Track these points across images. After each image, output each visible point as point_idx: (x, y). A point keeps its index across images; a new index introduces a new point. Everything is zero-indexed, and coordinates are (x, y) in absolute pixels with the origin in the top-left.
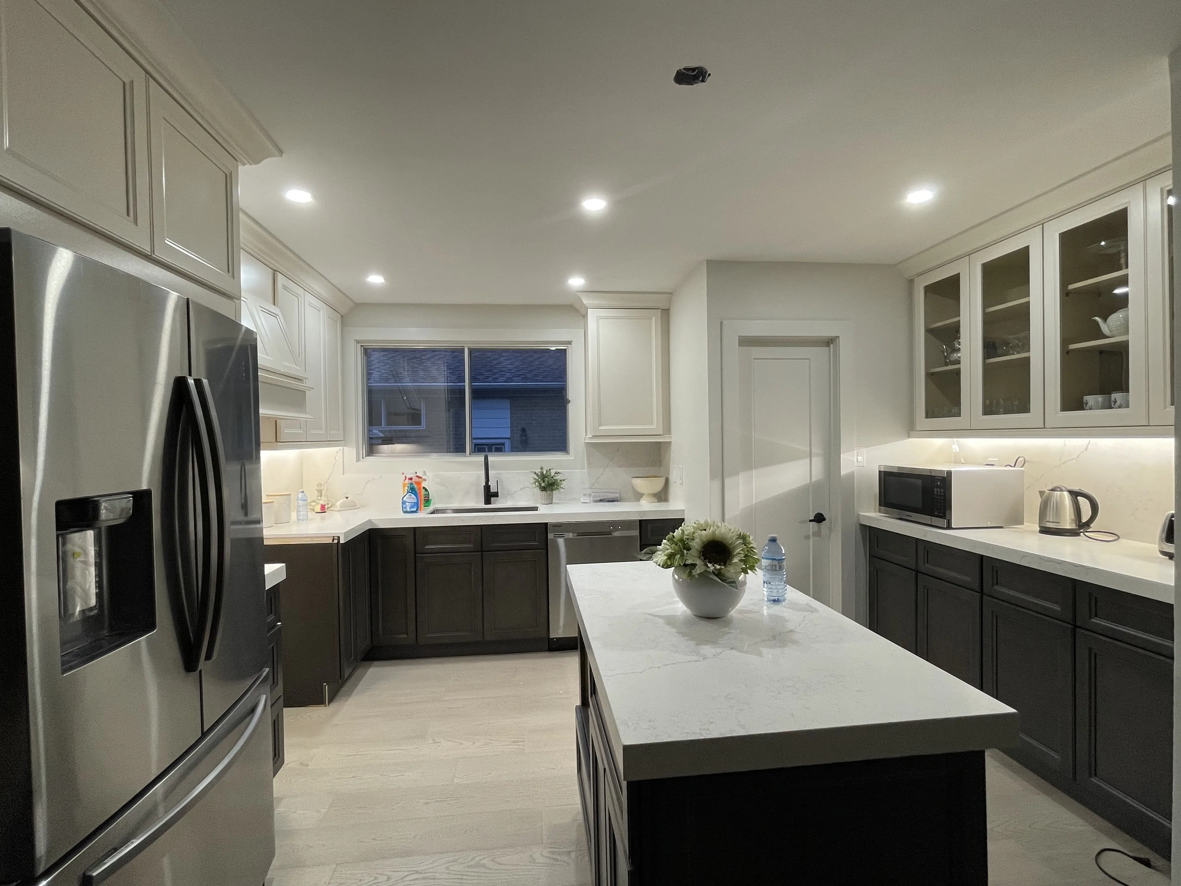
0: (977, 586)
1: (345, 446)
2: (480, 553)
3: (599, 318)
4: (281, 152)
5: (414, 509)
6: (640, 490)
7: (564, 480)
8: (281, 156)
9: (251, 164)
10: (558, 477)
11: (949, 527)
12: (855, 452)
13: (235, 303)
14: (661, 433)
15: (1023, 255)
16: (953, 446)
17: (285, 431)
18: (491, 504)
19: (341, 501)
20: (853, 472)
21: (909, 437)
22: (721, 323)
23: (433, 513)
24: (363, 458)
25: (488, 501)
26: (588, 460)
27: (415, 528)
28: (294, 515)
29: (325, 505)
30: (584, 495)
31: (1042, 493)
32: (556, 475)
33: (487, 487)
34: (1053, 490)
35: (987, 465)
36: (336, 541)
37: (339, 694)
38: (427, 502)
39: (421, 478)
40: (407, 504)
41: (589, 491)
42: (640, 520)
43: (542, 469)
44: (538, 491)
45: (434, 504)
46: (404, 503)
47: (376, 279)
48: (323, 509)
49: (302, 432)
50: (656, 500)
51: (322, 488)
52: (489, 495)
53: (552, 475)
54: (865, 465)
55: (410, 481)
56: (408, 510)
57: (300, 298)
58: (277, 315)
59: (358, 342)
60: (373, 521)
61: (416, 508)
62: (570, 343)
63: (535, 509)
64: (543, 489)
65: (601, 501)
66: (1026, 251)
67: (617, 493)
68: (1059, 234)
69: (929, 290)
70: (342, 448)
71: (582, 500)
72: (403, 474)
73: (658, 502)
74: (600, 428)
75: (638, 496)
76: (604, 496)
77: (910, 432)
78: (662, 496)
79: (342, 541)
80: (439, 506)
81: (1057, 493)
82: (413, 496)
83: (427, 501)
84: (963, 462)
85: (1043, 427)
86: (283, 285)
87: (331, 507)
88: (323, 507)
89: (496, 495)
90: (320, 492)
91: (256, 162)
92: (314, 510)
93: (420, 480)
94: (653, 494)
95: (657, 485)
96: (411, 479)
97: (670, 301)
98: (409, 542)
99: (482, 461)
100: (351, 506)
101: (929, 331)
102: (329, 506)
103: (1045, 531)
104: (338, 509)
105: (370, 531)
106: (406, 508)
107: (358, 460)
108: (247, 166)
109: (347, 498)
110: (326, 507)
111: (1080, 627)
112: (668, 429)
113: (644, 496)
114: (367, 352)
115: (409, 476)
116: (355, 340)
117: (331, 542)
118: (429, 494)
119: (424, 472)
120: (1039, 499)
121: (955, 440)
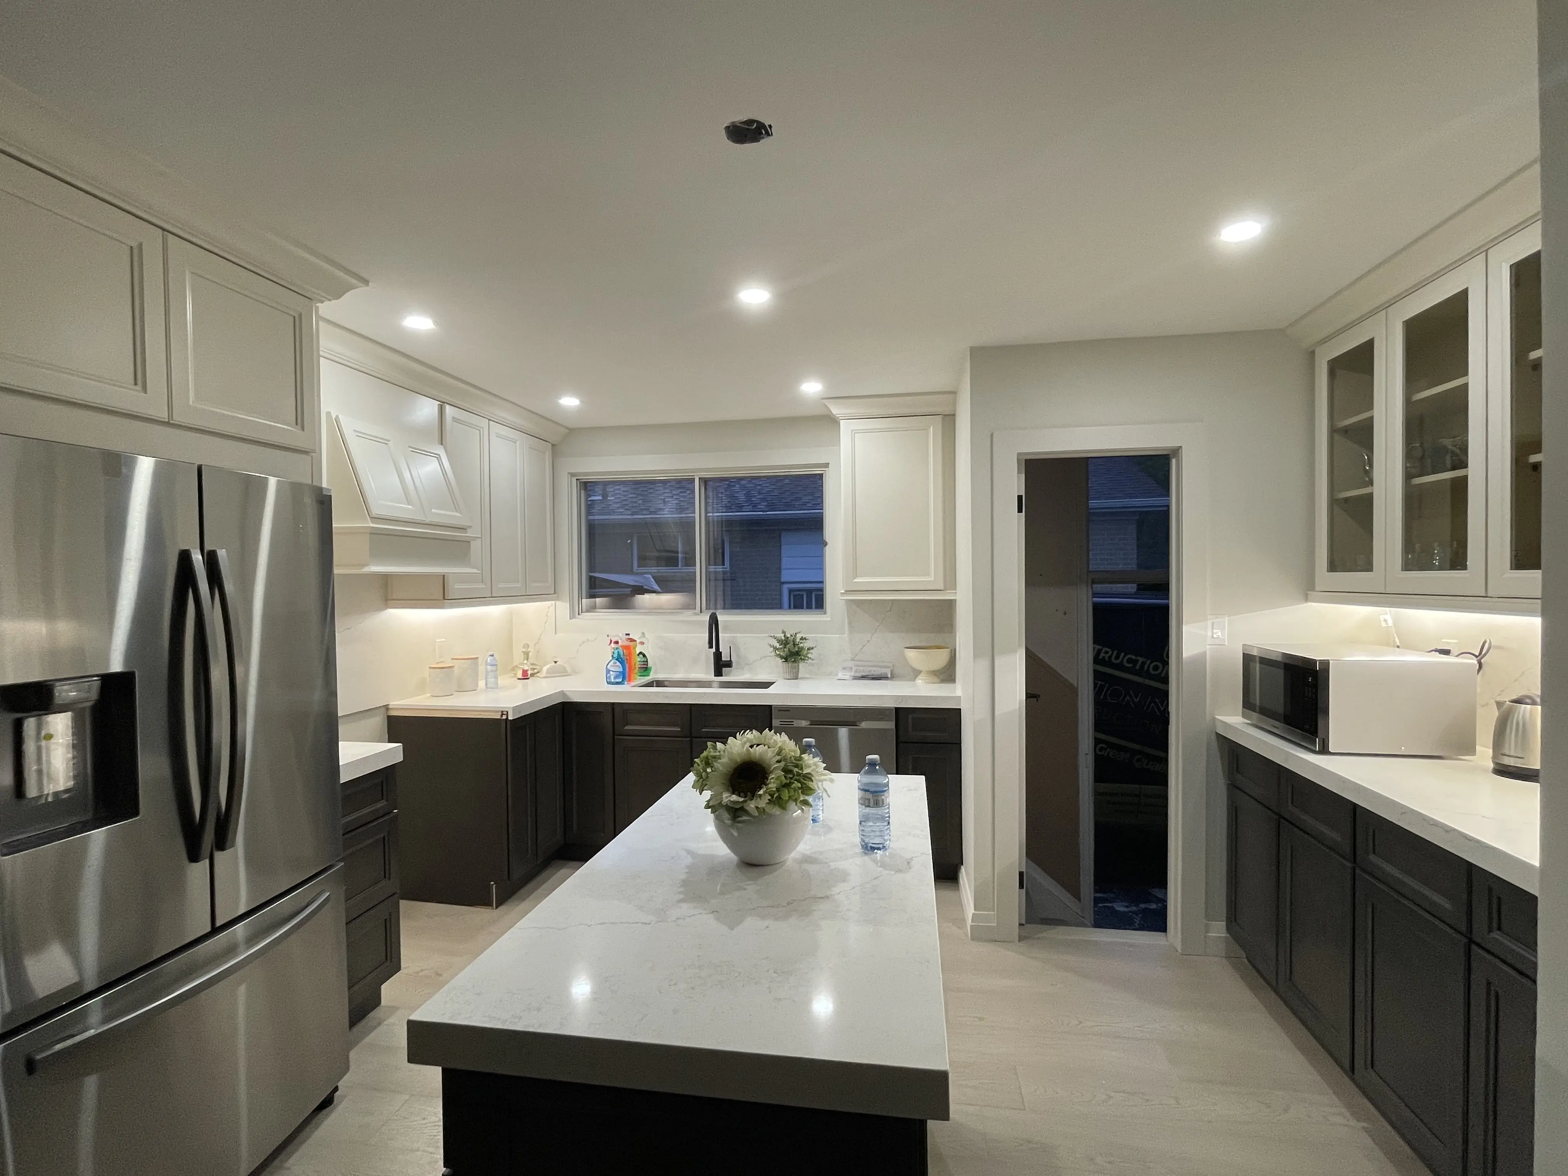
0: (1348, 849)
1: (557, 599)
3: (854, 432)
4: (366, 282)
5: (620, 680)
6: (918, 666)
7: (812, 648)
8: (368, 285)
9: (330, 300)
10: (806, 645)
11: (1324, 750)
12: (1209, 623)
13: (312, 457)
14: (943, 589)
15: (1460, 304)
16: (1382, 617)
17: (455, 588)
18: (722, 676)
19: (548, 666)
20: (1205, 653)
21: (1307, 599)
22: (992, 435)
23: (650, 685)
24: (579, 614)
25: (718, 673)
26: (850, 623)
27: (613, 704)
28: (482, 684)
29: (527, 670)
30: (844, 669)
31: (1499, 704)
32: (801, 641)
33: (718, 655)
34: (1518, 701)
35: (1436, 650)
36: (504, 717)
38: (645, 671)
39: (635, 641)
40: (611, 673)
41: (850, 664)
42: (896, 708)
43: (784, 632)
44: (780, 661)
45: (655, 673)
46: (608, 671)
47: (570, 402)
48: (525, 676)
49: (484, 586)
50: (938, 680)
51: (529, 650)
52: (721, 665)
53: (798, 640)
54: (1226, 644)
55: (616, 646)
56: (613, 681)
57: (481, 430)
58: (439, 455)
59: (572, 475)
60: (566, 692)
61: (624, 677)
62: (826, 465)
63: (766, 685)
64: (786, 659)
65: (863, 677)
66: (1462, 298)
67: (888, 667)
68: (1510, 266)
69: (1335, 366)
70: (553, 602)
71: (840, 676)
72: (608, 636)
73: (940, 683)
74: (855, 580)
75: (916, 673)
76: (870, 671)
77: (1308, 592)
78: (947, 674)
79: (510, 718)
80: (661, 676)
81: (1525, 708)
82: (618, 663)
83: (645, 669)
84: (1398, 644)
85: (1484, 595)
86: (453, 418)
87: (538, 672)
88: (525, 672)
89: (729, 664)
90: (527, 655)
91: (338, 296)
92: (516, 674)
93: (632, 644)
94: (933, 671)
95: (940, 658)
96: (617, 643)
97: (954, 403)
98: (607, 720)
99: (706, 621)
100: (560, 672)
101: (1333, 431)
102: (536, 671)
103: (1503, 771)
104: (544, 675)
105: (564, 704)
106: (610, 677)
107: (572, 616)
108: (327, 303)
109: (556, 662)
110: (529, 672)
111: (1479, 945)
112: (951, 581)
113: (922, 674)
114: (587, 486)
115: (614, 640)
116: (569, 473)
117: (499, 718)
118: (647, 662)
119: (643, 633)
120: (1496, 714)
121: (1387, 609)
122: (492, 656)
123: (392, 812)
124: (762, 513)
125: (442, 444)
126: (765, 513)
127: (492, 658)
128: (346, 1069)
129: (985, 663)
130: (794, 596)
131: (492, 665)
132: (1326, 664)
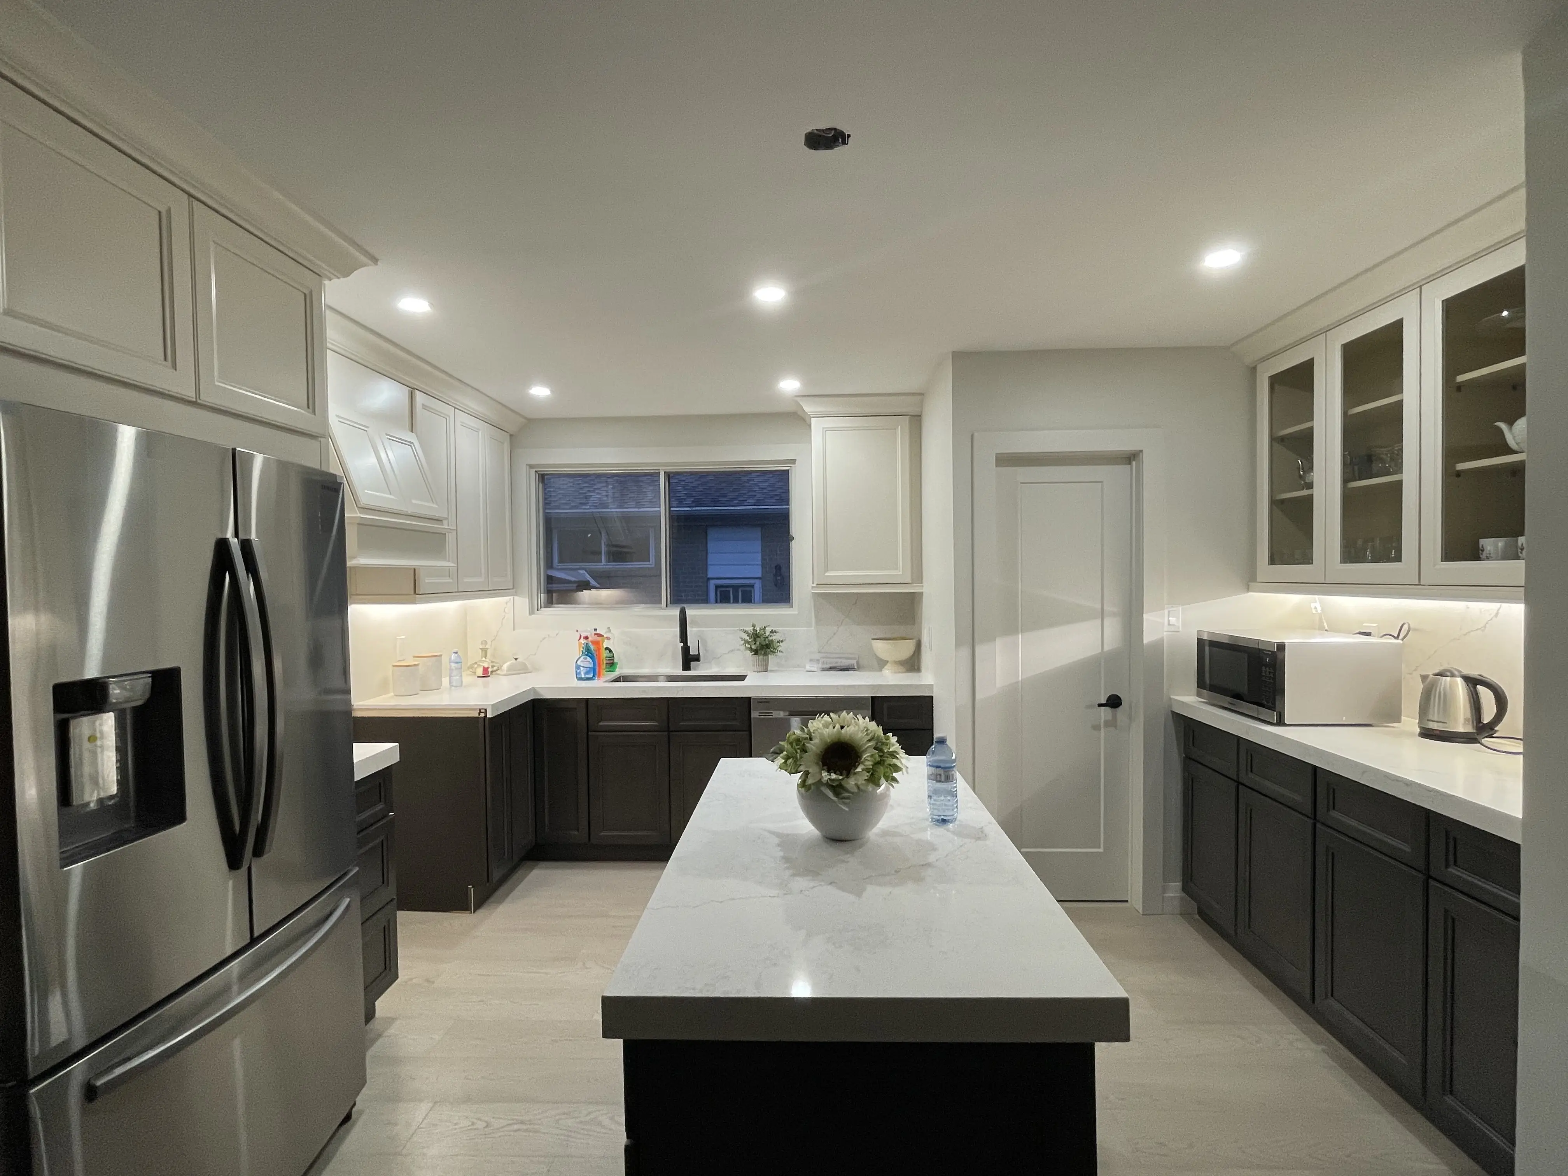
0: (1308, 809)
1: (516, 594)
2: (666, 733)
3: (826, 430)
4: (375, 260)
5: (591, 676)
6: (883, 656)
7: (782, 641)
8: (376, 264)
9: (339, 278)
10: (775, 637)
11: (1281, 722)
12: (1166, 611)
13: (320, 442)
14: (910, 582)
15: (1395, 331)
16: (1313, 605)
17: (426, 581)
18: (690, 670)
19: (508, 663)
20: (1162, 640)
21: (1248, 589)
22: (972, 436)
23: (617, 680)
24: (538, 610)
25: (686, 667)
26: (816, 617)
27: (587, 700)
28: (445, 681)
29: (488, 668)
30: (811, 660)
31: (1424, 678)
32: (771, 634)
33: (686, 650)
34: (1440, 674)
35: (1360, 633)
36: (482, 715)
37: (492, 899)
38: (611, 666)
39: (603, 636)
40: (582, 668)
41: (817, 656)
42: (873, 698)
43: (754, 626)
44: (749, 654)
45: (621, 668)
46: (578, 667)
47: (540, 392)
48: (486, 673)
49: (451, 581)
50: (904, 670)
51: (487, 647)
52: (689, 659)
53: (768, 634)
54: (1180, 629)
55: (585, 641)
56: (583, 676)
57: (448, 418)
58: (412, 443)
59: (531, 466)
60: (538, 690)
61: (594, 673)
62: (793, 462)
63: (742, 678)
64: (756, 652)
65: (831, 669)
66: (1397, 326)
67: (854, 659)
68: (1443, 301)
69: (1276, 381)
70: (512, 597)
71: (808, 668)
72: (577, 631)
73: (905, 672)
74: (826, 574)
75: (882, 664)
76: (836, 663)
77: (1250, 583)
78: (913, 664)
79: (489, 716)
80: (627, 671)
81: (1445, 680)
82: (589, 659)
83: (611, 665)
84: (1327, 628)
85: (1417, 584)
86: (423, 405)
87: (497, 670)
88: (485, 670)
89: (697, 658)
90: (485, 652)
91: (346, 274)
92: (475, 673)
93: (599, 639)
94: (899, 661)
95: (906, 649)
96: (586, 638)
97: (921, 404)
98: (581, 716)
99: (677, 615)
100: (520, 668)
101: (1275, 440)
102: (495, 668)
103: (1427, 734)
104: (505, 672)
105: (534, 701)
106: (580, 673)
107: (531, 613)
108: (335, 281)
109: (516, 659)
110: (490, 670)
111: (1435, 879)
112: (918, 574)
113: (888, 665)
114: (543, 478)
115: (583, 635)
116: (527, 465)
117: (477, 716)
118: (613, 657)
119: (609, 628)
120: (1420, 687)
121: (1316, 597)
122: (456, 653)
123: (387, 815)
124: (688, 509)
125: (412, 432)
126: (691, 509)
127: (456, 655)
128: (362, 1082)
129: (965, 652)
130: (721, 591)
131: (456, 663)
132: (1281, 647)
